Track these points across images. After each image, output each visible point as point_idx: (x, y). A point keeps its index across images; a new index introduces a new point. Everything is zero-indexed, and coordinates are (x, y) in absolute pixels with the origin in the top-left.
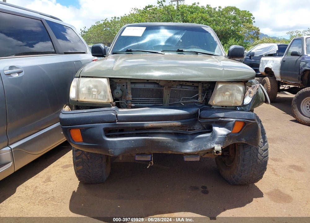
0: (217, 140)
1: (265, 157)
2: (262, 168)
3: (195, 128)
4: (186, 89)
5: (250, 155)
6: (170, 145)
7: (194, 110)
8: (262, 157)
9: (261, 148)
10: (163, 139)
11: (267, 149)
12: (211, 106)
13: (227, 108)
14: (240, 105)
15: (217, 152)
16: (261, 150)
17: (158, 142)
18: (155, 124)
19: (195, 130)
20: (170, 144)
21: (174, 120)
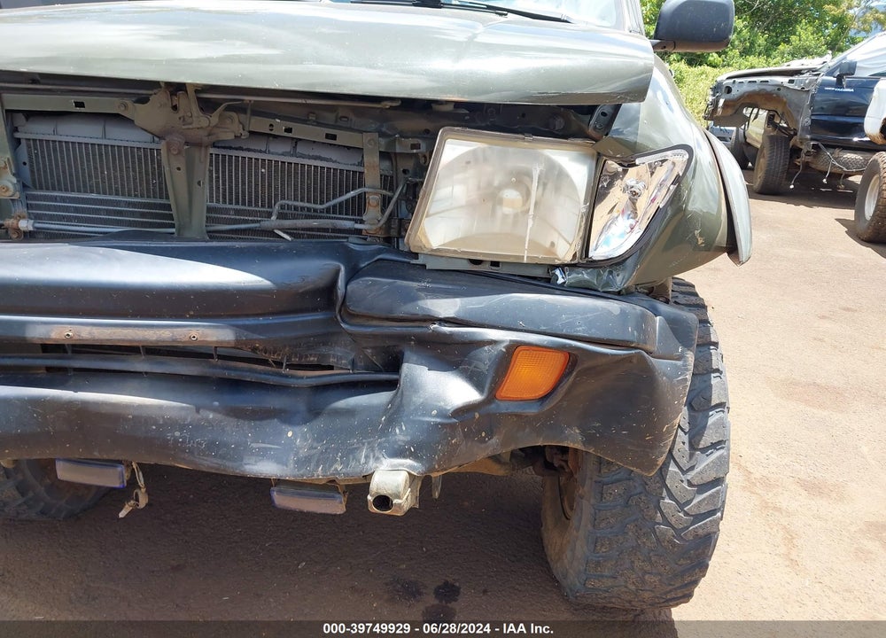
0: (400, 434)
1: (699, 517)
2: (682, 562)
3: (332, 361)
4: (319, 163)
5: (627, 505)
6: (177, 434)
7: (311, 269)
8: (686, 514)
9: (684, 472)
10: (140, 406)
11: (718, 481)
12: (416, 255)
13: (502, 270)
14: (568, 259)
15: (383, 501)
16: (685, 485)
17: (113, 417)
18: (88, 328)
19: (331, 368)
20: (181, 430)
21: (192, 318)
